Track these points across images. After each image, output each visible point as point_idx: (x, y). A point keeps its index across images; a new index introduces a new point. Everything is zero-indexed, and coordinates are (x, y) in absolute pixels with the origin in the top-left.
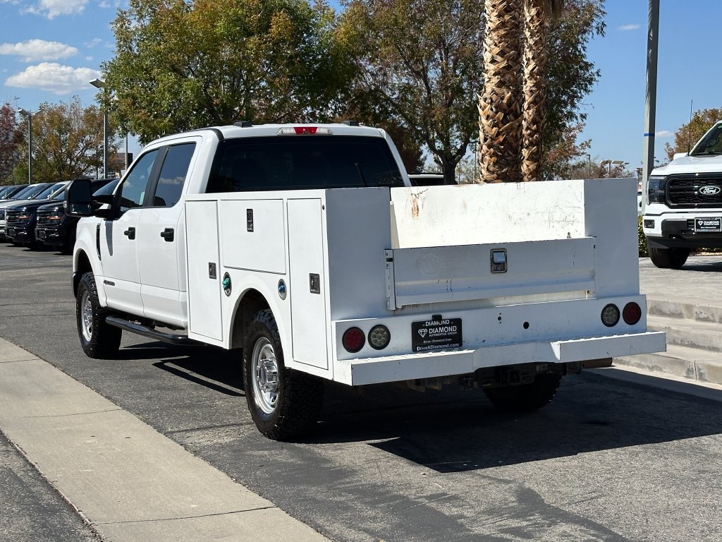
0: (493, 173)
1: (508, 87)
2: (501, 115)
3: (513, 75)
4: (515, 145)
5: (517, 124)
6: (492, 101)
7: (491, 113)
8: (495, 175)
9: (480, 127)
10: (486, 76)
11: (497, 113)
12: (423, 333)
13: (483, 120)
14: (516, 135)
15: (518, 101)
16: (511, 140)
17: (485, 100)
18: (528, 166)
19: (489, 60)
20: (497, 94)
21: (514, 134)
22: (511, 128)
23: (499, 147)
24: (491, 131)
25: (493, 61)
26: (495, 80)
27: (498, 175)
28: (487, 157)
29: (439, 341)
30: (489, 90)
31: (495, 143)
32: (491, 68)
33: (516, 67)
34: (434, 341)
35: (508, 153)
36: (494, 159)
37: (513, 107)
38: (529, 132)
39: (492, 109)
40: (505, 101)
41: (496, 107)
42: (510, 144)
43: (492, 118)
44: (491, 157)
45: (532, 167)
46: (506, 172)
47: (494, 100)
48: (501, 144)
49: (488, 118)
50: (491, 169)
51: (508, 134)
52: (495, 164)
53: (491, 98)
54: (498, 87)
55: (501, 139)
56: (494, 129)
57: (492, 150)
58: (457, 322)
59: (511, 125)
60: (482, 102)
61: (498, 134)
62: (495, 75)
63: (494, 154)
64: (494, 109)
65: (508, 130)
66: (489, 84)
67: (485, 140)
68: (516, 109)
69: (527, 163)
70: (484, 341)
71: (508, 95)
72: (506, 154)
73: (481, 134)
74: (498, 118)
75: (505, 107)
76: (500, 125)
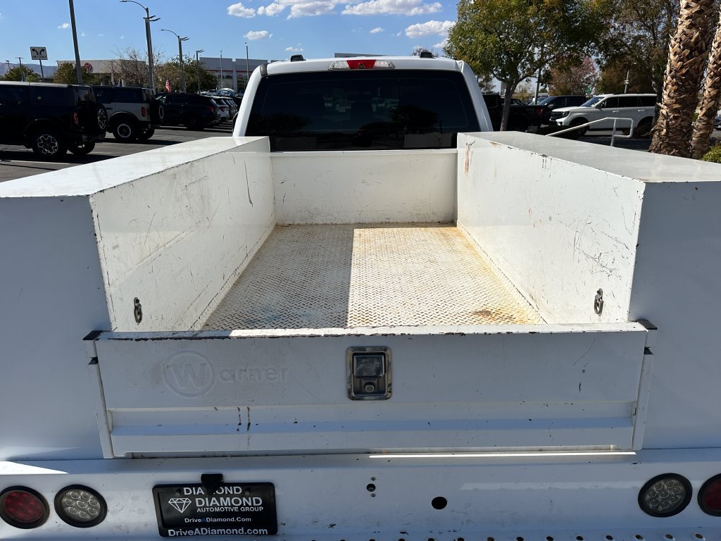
0: (673, 98)
1: (697, 29)
2: (687, 52)
3: (703, 19)
4: (695, 76)
5: (701, 59)
6: (681, 40)
7: (678, 50)
8: (674, 100)
9: (669, 61)
10: (680, 20)
11: (683, 50)
12: (181, 505)
13: (671, 56)
14: (698, 68)
15: (705, 40)
16: (693, 72)
17: (676, 39)
18: (709, 92)
19: (684, 6)
20: (686, 35)
21: (696, 67)
22: (695, 62)
23: (681, 78)
24: (676, 65)
25: (688, 7)
26: (687, 23)
27: (677, 100)
28: (670, 86)
29: (225, 520)
30: (680, 31)
31: (678, 74)
32: (685, 13)
33: (706, 12)
34: (208, 520)
35: (688, 83)
36: (675, 87)
37: (699, 45)
38: (715, 65)
39: (680, 47)
40: (693, 40)
41: (684, 45)
42: (692, 75)
43: (679, 54)
44: (673, 86)
45: (713, 93)
46: (684, 98)
47: (683, 39)
48: (683, 75)
49: (675, 54)
50: (672, 95)
51: (691, 67)
52: (675, 91)
53: (680, 38)
54: (688, 28)
55: (684, 71)
56: (680, 63)
57: (674, 80)
58: (266, 489)
59: (695, 60)
60: (673, 42)
61: (682, 67)
62: (687, 19)
63: (676, 84)
64: (682, 47)
65: (691, 65)
66: (681, 26)
67: (671, 72)
68: (702, 47)
69: (710, 90)
70: (332, 526)
71: (696, 35)
72: (686, 83)
73: (668, 67)
74: (684, 54)
75: (692, 45)
76: (686, 60)
